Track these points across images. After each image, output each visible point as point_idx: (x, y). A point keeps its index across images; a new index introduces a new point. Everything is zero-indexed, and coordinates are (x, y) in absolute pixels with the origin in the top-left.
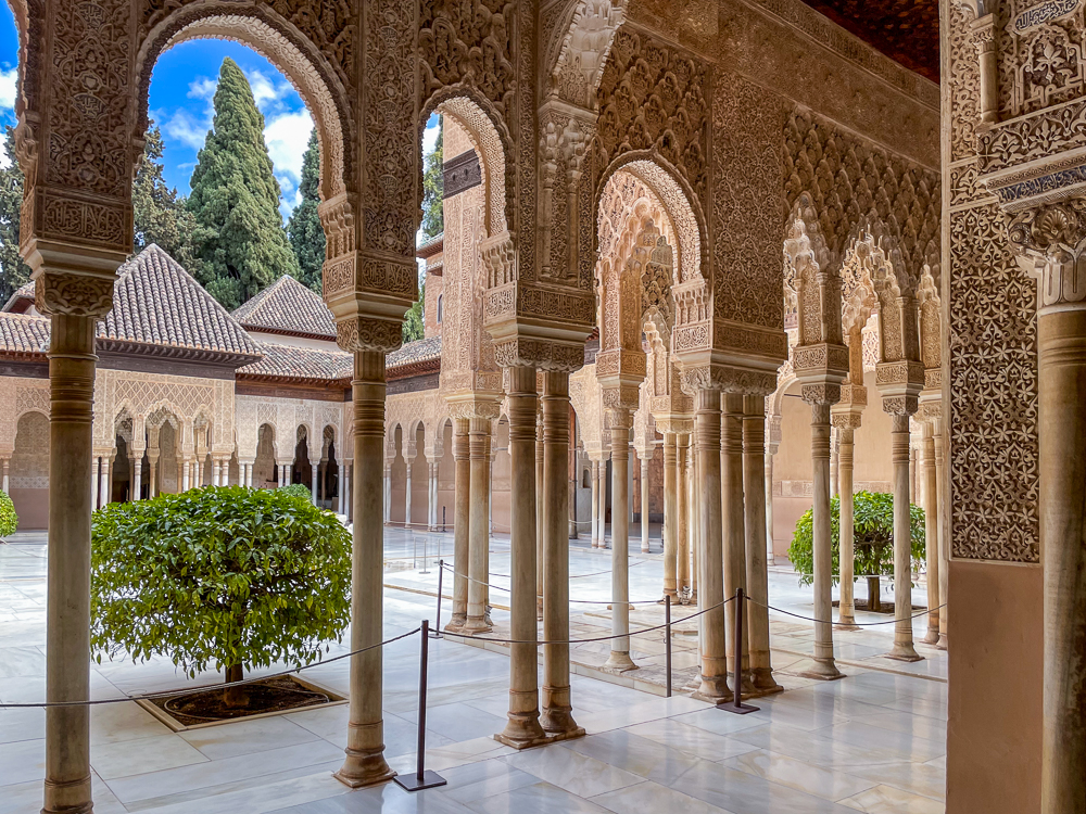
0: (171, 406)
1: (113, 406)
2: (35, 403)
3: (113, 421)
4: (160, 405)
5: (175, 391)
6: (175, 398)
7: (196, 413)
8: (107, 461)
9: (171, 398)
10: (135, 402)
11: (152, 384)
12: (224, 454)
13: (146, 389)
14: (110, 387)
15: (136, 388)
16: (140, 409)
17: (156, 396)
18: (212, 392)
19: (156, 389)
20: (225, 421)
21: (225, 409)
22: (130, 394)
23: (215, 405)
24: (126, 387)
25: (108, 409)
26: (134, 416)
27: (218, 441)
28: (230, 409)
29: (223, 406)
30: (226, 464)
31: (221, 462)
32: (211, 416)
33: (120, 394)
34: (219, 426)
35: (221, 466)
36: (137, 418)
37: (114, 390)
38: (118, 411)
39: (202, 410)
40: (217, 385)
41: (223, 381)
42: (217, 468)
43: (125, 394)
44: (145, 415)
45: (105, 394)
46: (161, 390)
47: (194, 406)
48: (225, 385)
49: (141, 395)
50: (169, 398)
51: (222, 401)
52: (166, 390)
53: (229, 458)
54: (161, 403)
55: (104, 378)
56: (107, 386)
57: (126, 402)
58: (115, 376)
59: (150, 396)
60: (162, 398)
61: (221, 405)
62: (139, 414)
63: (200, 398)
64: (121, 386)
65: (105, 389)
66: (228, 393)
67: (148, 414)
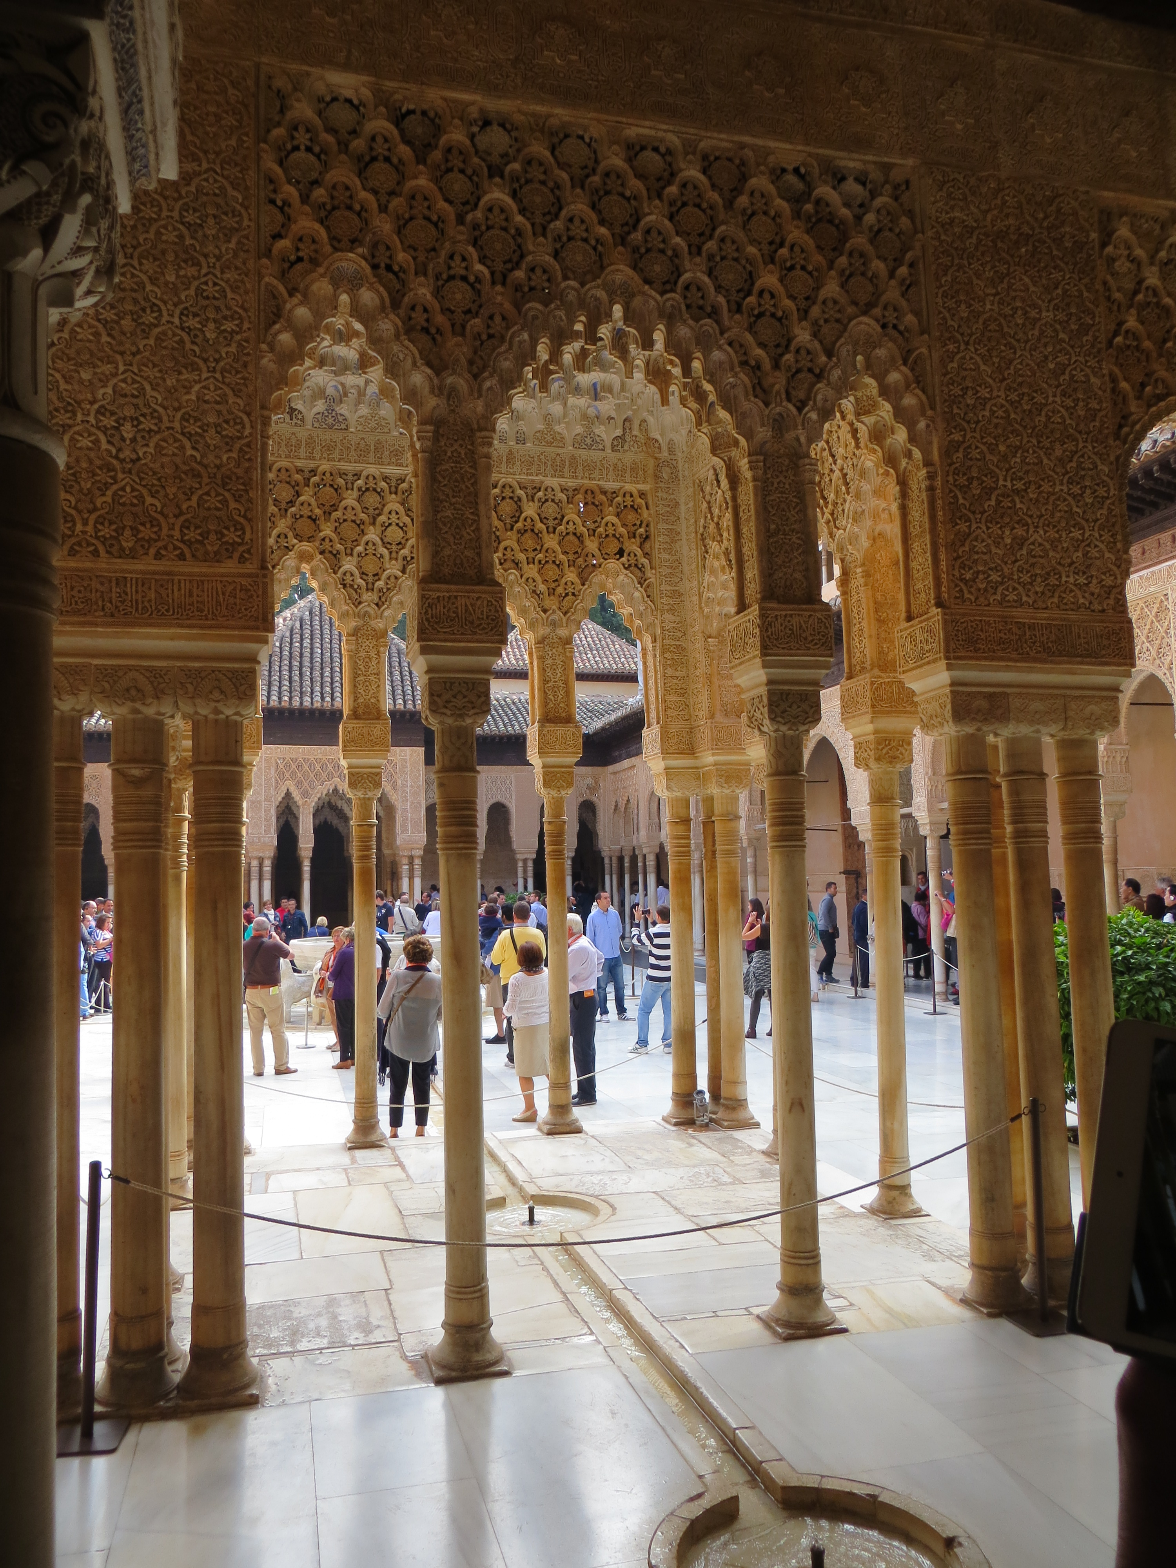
1: (272, 792)
3: (273, 812)
4: (329, 786)
10: (298, 785)
12: (412, 849)
13: (312, 766)
14: (269, 767)
15: (299, 767)
16: (305, 794)
17: (324, 775)
18: (394, 767)
19: (324, 767)
20: (412, 803)
21: (412, 786)
22: (293, 775)
23: (399, 782)
24: (287, 766)
25: (267, 796)
26: (300, 803)
27: (404, 830)
28: (419, 786)
29: (409, 784)
30: (417, 861)
31: (411, 859)
32: (394, 798)
33: (281, 775)
34: (405, 810)
35: (411, 864)
36: (303, 805)
37: (273, 771)
38: (279, 797)
40: (400, 755)
41: (408, 750)
42: (406, 868)
43: (287, 775)
44: (311, 802)
45: (263, 778)
46: (330, 767)
48: (411, 755)
49: (306, 775)
50: (340, 777)
51: (408, 777)
52: (336, 766)
53: (421, 853)
54: (331, 785)
55: (261, 757)
56: (265, 767)
57: (289, 784)
58: (274, 754)
59: (318, 776)
60: (332, 778)
61: (406, 781)
62: (305, 800)
64: (281, 766)
65: (263, 771)
66: (416, 765)
67: (316, 800)
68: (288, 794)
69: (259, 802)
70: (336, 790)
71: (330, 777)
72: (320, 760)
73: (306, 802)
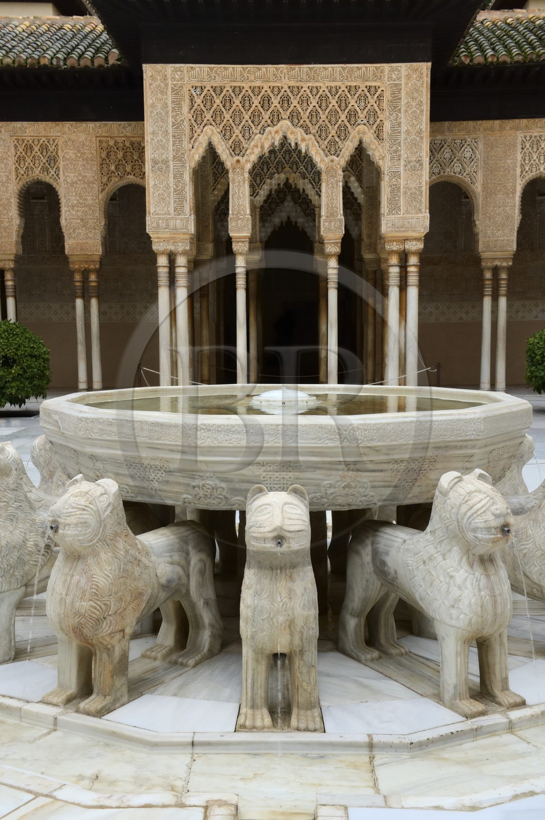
0: (296, 136)
1: (186, 145)
2: (128, 168)
3: (187, 177)
4: (274, 136)
5: (305, 101)
6: (305, 116)
7: (348, 148)
8: (181, 261)
9: (294, 117)
10: (226, 132)
11: (256, 90)
12: (406, 239)
13: (246, 101)
14: (178, 104)
15: (227, 102)
16: (237, 149)
18: (380, 98)
21: (408, 133)
22: (217, 115)
23: (387, 127)
24: (208, 100)
25: (177, 151)
26: (228, 164)
27: (394, 207)
28: (420, 132)
29: (404, 128)
32: (378, 153)
33: (198, 116)
34: (396, 175)
36: (234, 167)
37: (185, 109)
38: (197, 154)
39: (361, 142)
40: (390, 78)
41: (403, 67)
42: (394, 271)
43: (208, 116)
44: (247, 161)
45: (170, 120)
46: (275, 101)
47: (343, 133)
48: (408, 77)
49: (237, 115)
50: (291, 118)
51: (402, 115)
52: (285, 101)
53: (420, 246)
54: (277, 132)
55: (167, 85)
56: (173, 102)
57: (211, 134)
58: (186, 78)
59: (256, 117)
60: (279, 121)
61: (399, 124)
62: (237, 158)
63: (356, 112)
64: (198, 101)
65: (170, 109)
66: (416, 95)
67: (254, 158)
68: (211, 151)
69: (166, 162)
70: (285, 144)
71: (276, 118)
72: (260, 88)
73: (238, 161)
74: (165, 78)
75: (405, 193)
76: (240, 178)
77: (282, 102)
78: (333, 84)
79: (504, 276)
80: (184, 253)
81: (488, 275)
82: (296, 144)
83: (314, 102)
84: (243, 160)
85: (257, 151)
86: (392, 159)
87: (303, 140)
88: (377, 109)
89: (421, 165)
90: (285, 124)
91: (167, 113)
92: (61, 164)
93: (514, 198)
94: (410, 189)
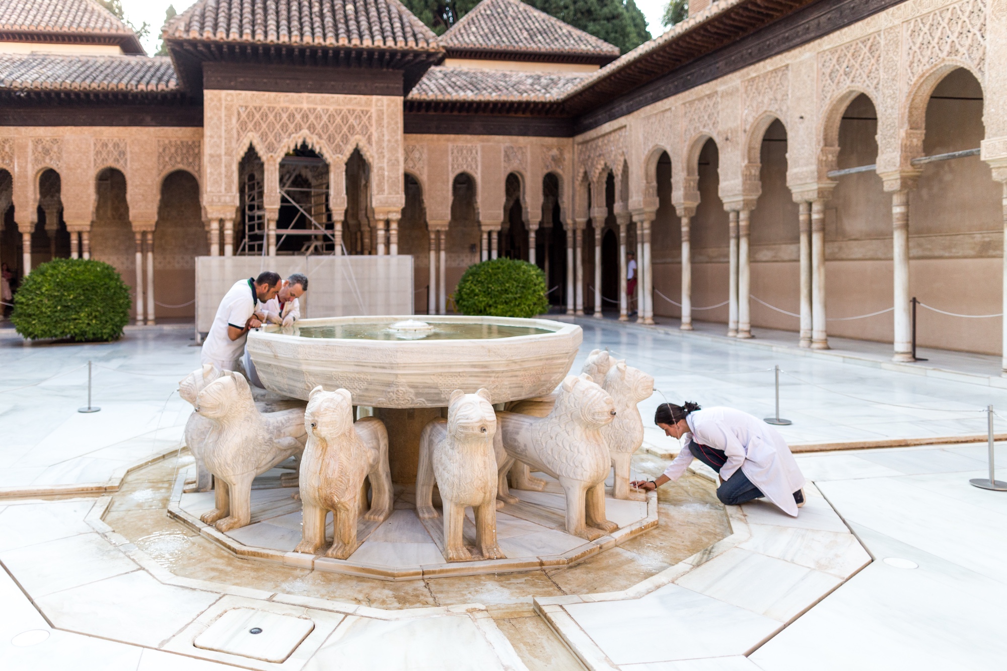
0: (313, 140)
1: (234, 144)
2: (179, 159)
3: (235, 168)
4: (297, 140)
5: (318, 117)
6: (319, 128)
7: (348, 150)
8: (229, 225)
9: (312, 128)
10: (264, 136)
12: (389, 212)
13: (278, 116)
14: (229, 117)
15: (265, 116)
16: (271, 148)
17: (292, 127)
18: (370, 118)
19: (292, 117)
20: (390, 160)
21: (389, 141)
22: (257, 125)
24: (251, 115)
25: (227, 149)
26: (264, 158)
27: (381, 191)
28: (397, 141)
29: (386, 138)
30: (394, 226)
31: (388, 223)
32: (370, 154)
33: (243, 126)
34: (382, 169)
35: (387, 229)
36: (268, 160)
37: (234, 120)
38: (242, 151)
39: (357, 145)
40: (376, 105)
41: (385, 99)
42: (381, 233)
43: (250, 126)
44: (279, 156)
45: (223, 128)
46: (298, 117)
47: (345, 140)
48: (389, 105)
49: (271, 126)
50: (309, 128)
51: (385, 130)
52: (305, 117)
53: (399, 216)
54: (299, 137)
55: (221, 104)
56: (226, 116)
57: (253, 137)
58: (235, 101)
59: (284, 127)
60: (300, 130)
61: (383, 135)
62: (270, 154)
63: (354, 127)
64: (244, 115)
65: (223, 120)
66: (394, 117)
67: (282, 155)
68: (251, 149)
69: (219, 156)
70: (304, 145)
71: (298, 128)
72: (287, 109)
73: (272, 156)
74: (220, 100)
75: (388, 181)
76: (272, 168)
77: (303, 117)
78: (338, 108)
79: (443, 237)
80: (231, 219)
81: (433, 236)
82: (313, 146)
83: (325, 118)
84: (275, 156)
85: (285, 150)
86: (379, 158)
87: (318, 143)
88: (368, 125)
89: (398, 162)
90: (305, 132)
91: (221, 123)
92: (128, 156)
93: (448, 185)
94: (391, 178)
